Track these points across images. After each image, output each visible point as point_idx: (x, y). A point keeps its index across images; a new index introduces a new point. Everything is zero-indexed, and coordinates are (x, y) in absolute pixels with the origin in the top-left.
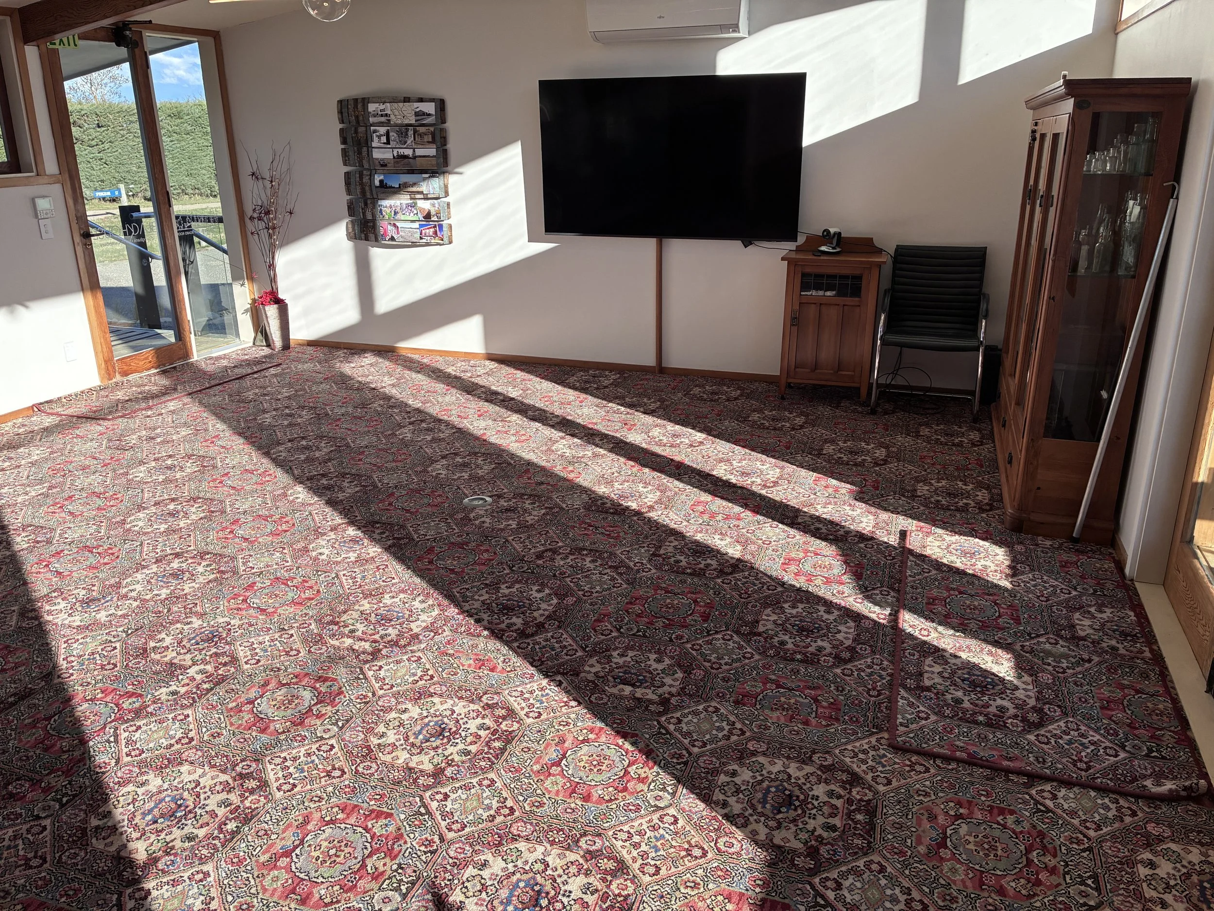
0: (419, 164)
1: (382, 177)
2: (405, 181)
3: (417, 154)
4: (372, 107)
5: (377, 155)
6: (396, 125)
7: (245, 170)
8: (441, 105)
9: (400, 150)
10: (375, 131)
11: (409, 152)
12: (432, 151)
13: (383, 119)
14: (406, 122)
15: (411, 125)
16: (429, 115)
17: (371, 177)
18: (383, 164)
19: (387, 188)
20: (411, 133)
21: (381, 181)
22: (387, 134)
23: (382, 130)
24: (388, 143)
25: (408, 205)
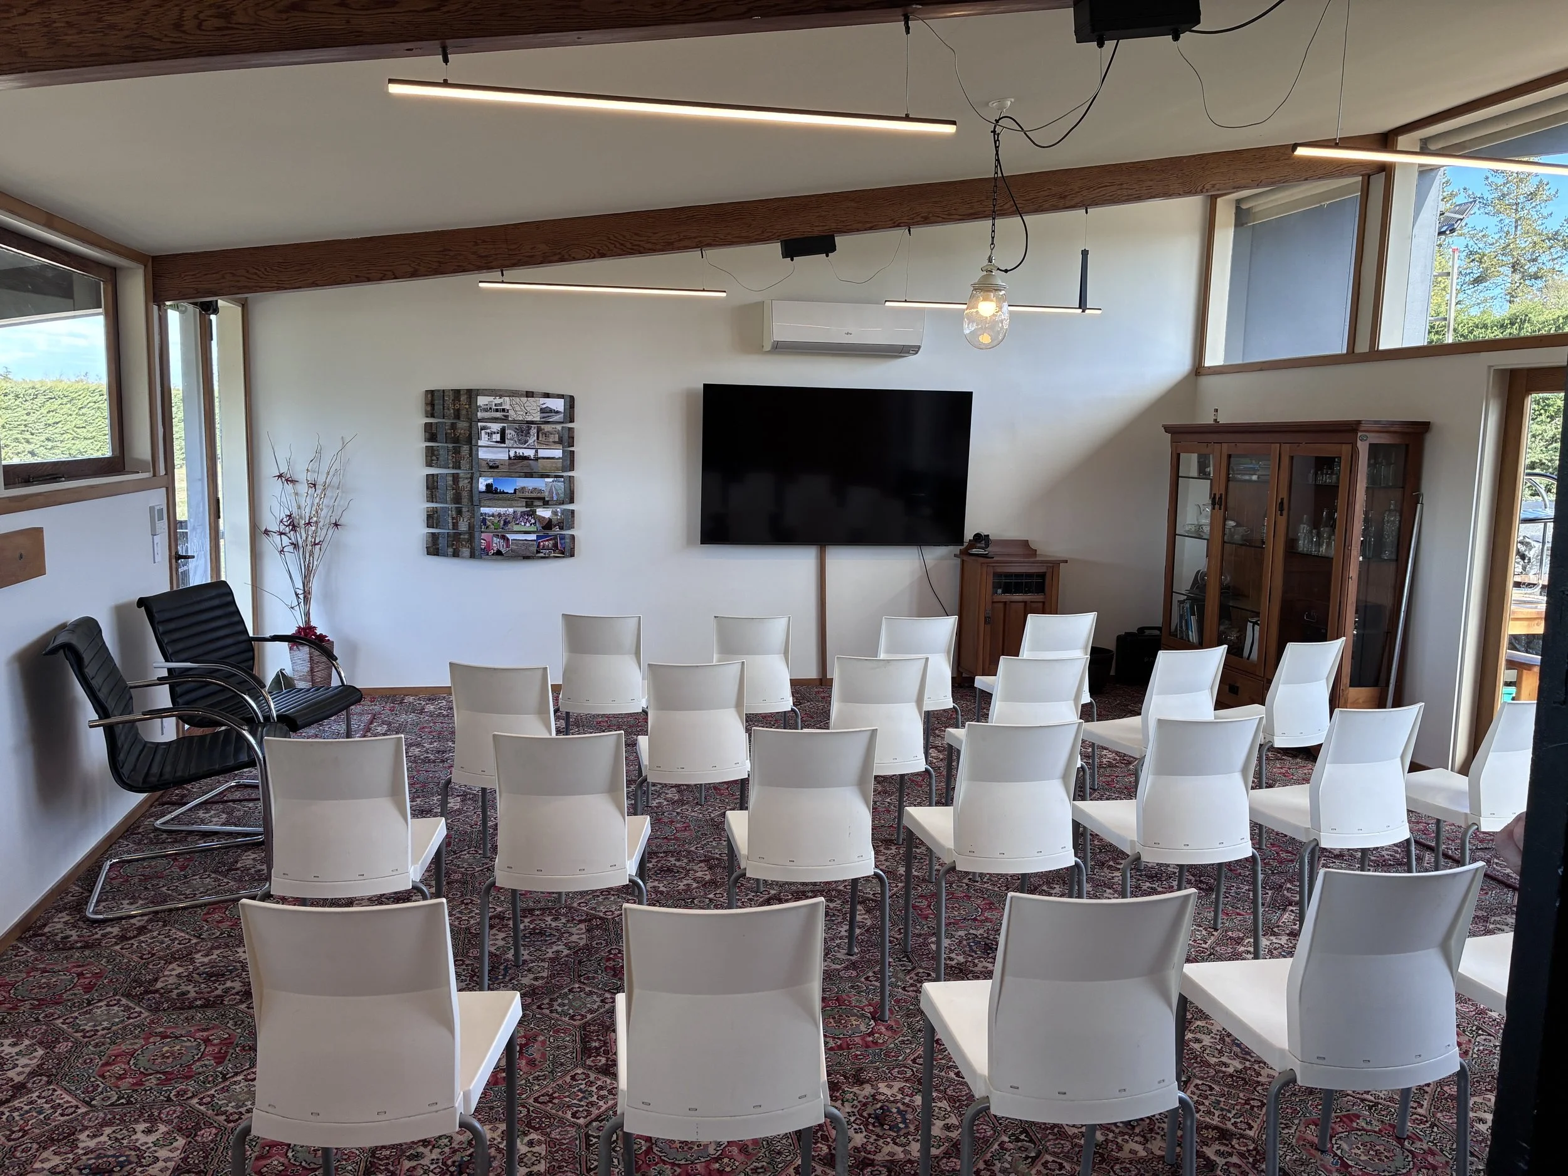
0: (540, 466)
1: (490, 481)
2: (522, 485)
3: (540, 455)
4: (482, 401)
5: (483, 454)
6: (514, 422)
7: (269, 469)
8: (571, 402)
9: (518, 451)
10: (483, 428)
11: (530, 453)
12: (558, 453)
13: (499, 415)
14: (529, 419)
15: (532, 422)
16: (557, 412)
17: (472, 480)
18: (493, 466)
19: (496, 493)
20: (534, 431)
21: (489, 486)
22: (503, 432)
23: (496, 427)
24: (503, 440)
25: (523, 514)
